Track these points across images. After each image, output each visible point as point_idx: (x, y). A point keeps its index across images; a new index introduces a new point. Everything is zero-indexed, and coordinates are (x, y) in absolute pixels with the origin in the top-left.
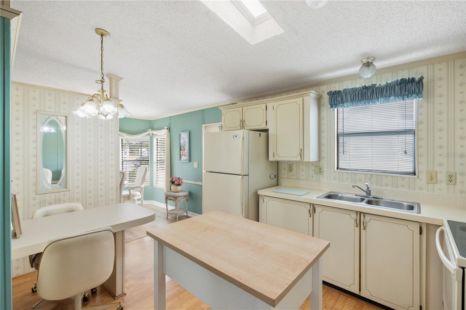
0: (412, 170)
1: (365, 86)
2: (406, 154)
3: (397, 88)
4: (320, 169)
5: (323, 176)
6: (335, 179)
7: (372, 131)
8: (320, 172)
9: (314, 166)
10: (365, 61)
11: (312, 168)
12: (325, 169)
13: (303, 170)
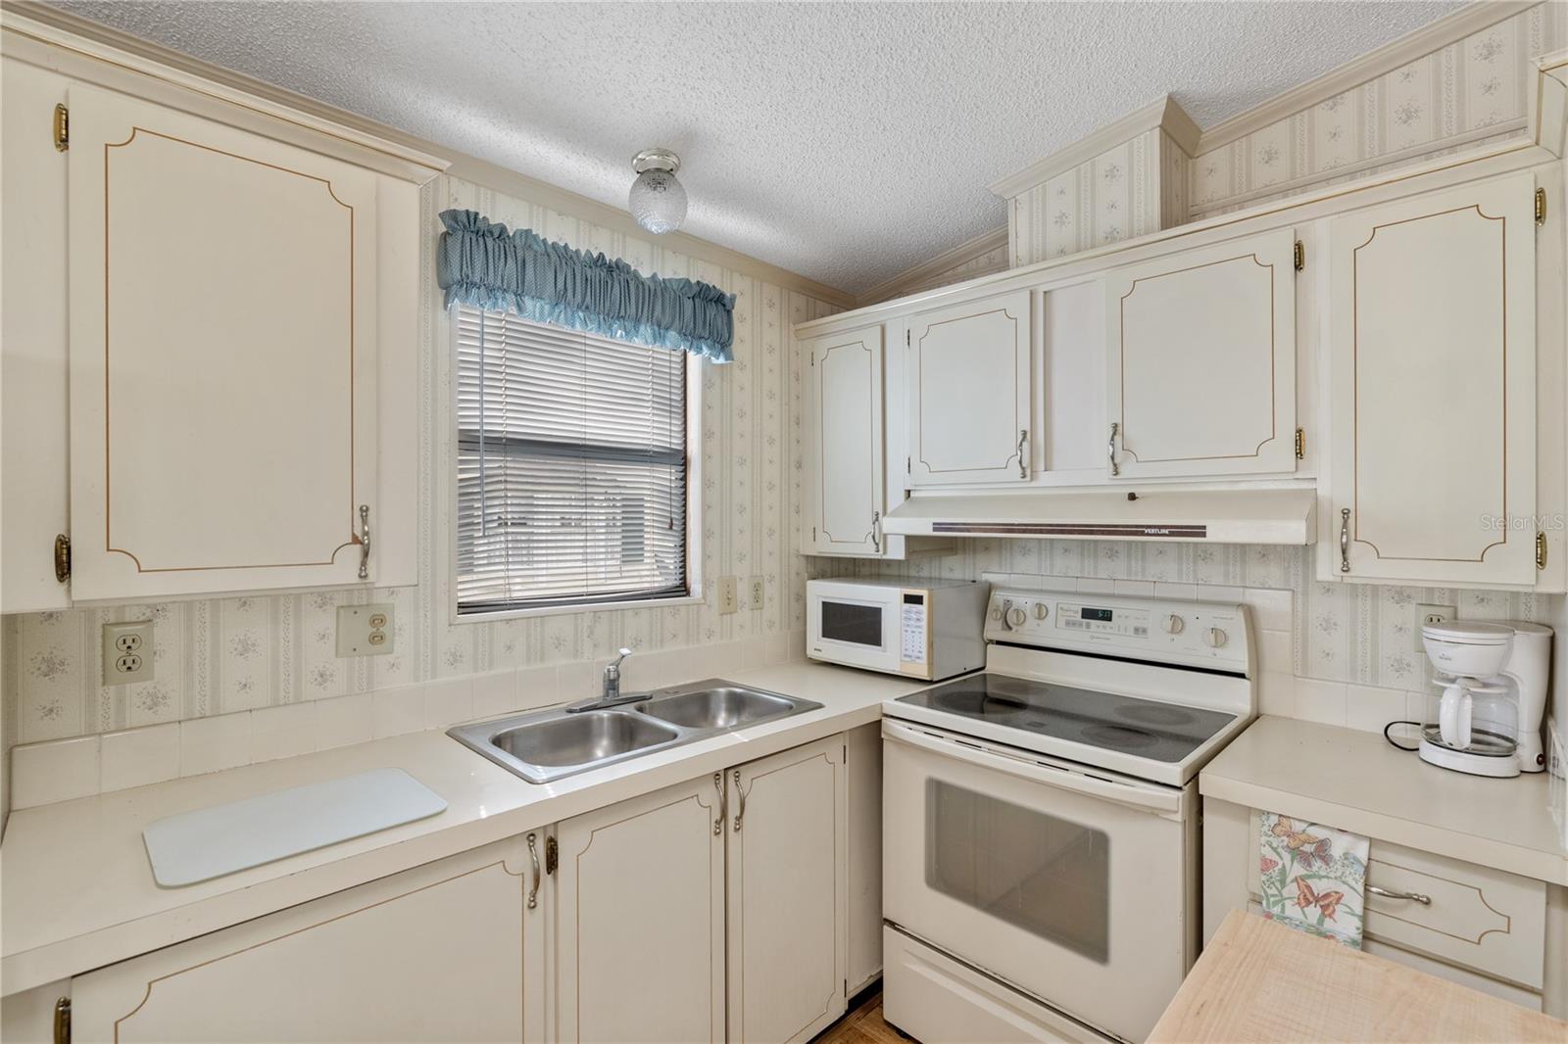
0: (673, 581)
1: (601, 256)
2: (671, 528)
3: (688, 304)
4: (378, 620)
5: (390, 658)
6: (455, 659)
7: (585, 439)
8: (376, 639)
9: (334, 610)
10: (653, 160)
11: (322, 622)
12: (402, 618)
13: (245, 649)
